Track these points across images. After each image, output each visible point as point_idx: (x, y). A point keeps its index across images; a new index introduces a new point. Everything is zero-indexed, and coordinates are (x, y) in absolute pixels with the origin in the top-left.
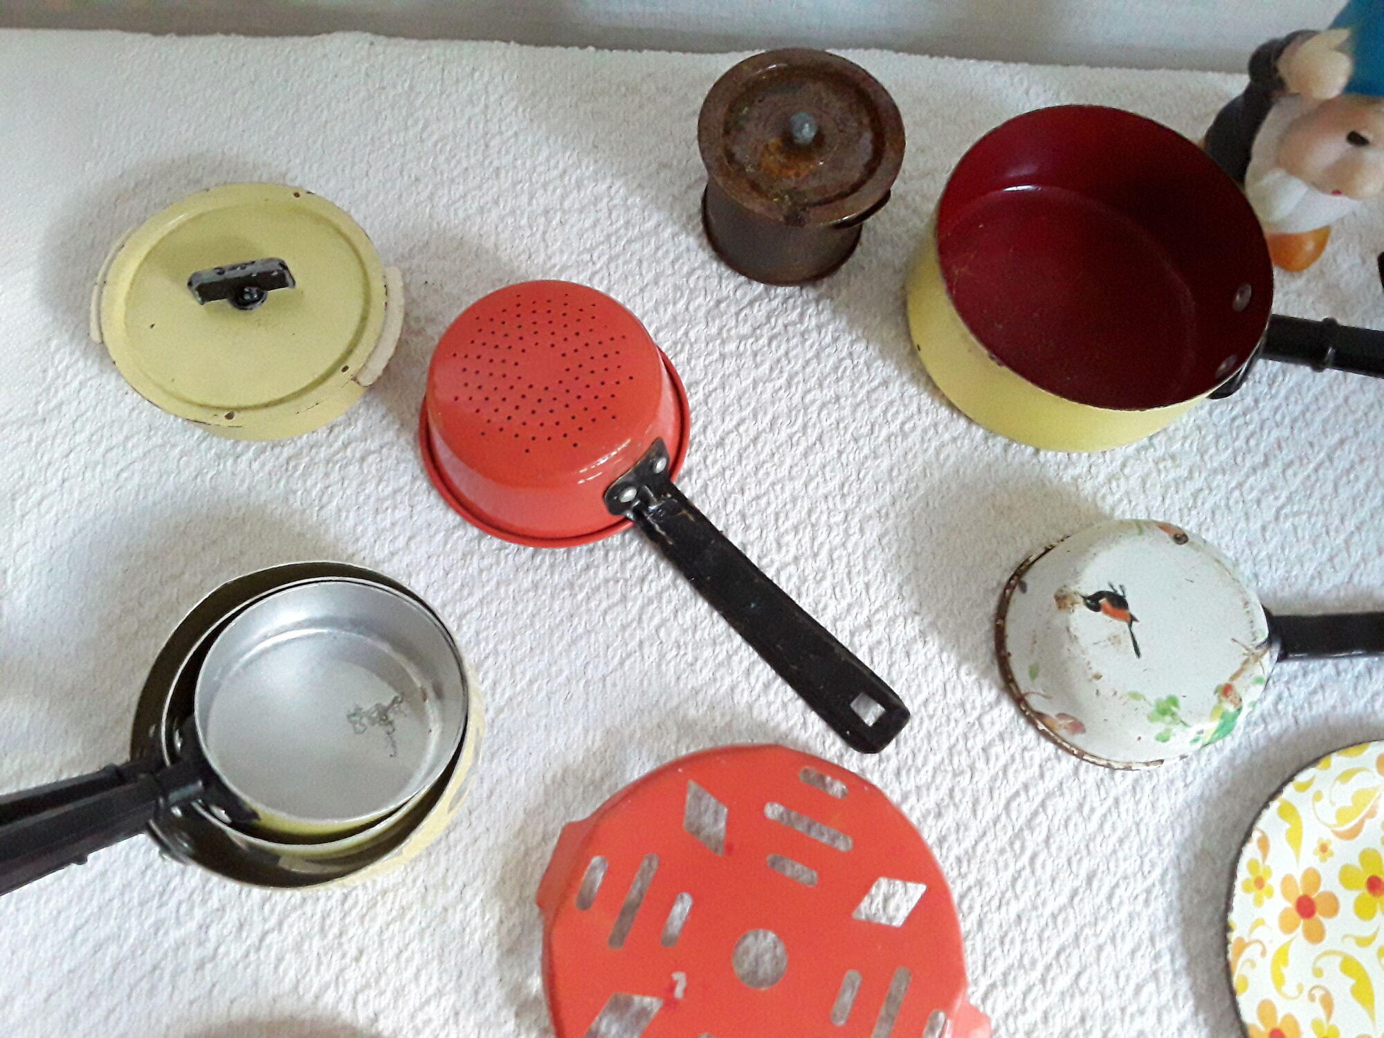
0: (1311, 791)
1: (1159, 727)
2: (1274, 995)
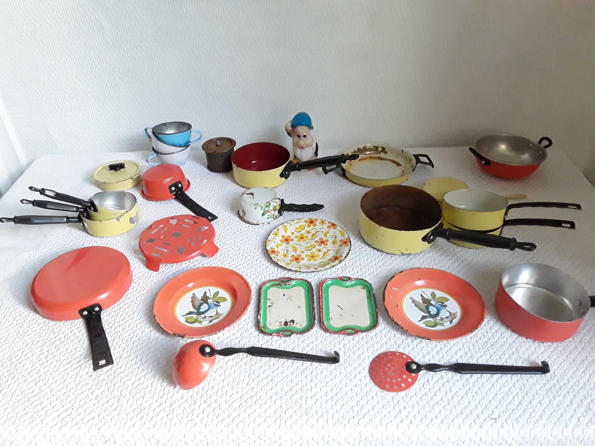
0: (290, 224)
1: (254, 206)
2: (275, 248)
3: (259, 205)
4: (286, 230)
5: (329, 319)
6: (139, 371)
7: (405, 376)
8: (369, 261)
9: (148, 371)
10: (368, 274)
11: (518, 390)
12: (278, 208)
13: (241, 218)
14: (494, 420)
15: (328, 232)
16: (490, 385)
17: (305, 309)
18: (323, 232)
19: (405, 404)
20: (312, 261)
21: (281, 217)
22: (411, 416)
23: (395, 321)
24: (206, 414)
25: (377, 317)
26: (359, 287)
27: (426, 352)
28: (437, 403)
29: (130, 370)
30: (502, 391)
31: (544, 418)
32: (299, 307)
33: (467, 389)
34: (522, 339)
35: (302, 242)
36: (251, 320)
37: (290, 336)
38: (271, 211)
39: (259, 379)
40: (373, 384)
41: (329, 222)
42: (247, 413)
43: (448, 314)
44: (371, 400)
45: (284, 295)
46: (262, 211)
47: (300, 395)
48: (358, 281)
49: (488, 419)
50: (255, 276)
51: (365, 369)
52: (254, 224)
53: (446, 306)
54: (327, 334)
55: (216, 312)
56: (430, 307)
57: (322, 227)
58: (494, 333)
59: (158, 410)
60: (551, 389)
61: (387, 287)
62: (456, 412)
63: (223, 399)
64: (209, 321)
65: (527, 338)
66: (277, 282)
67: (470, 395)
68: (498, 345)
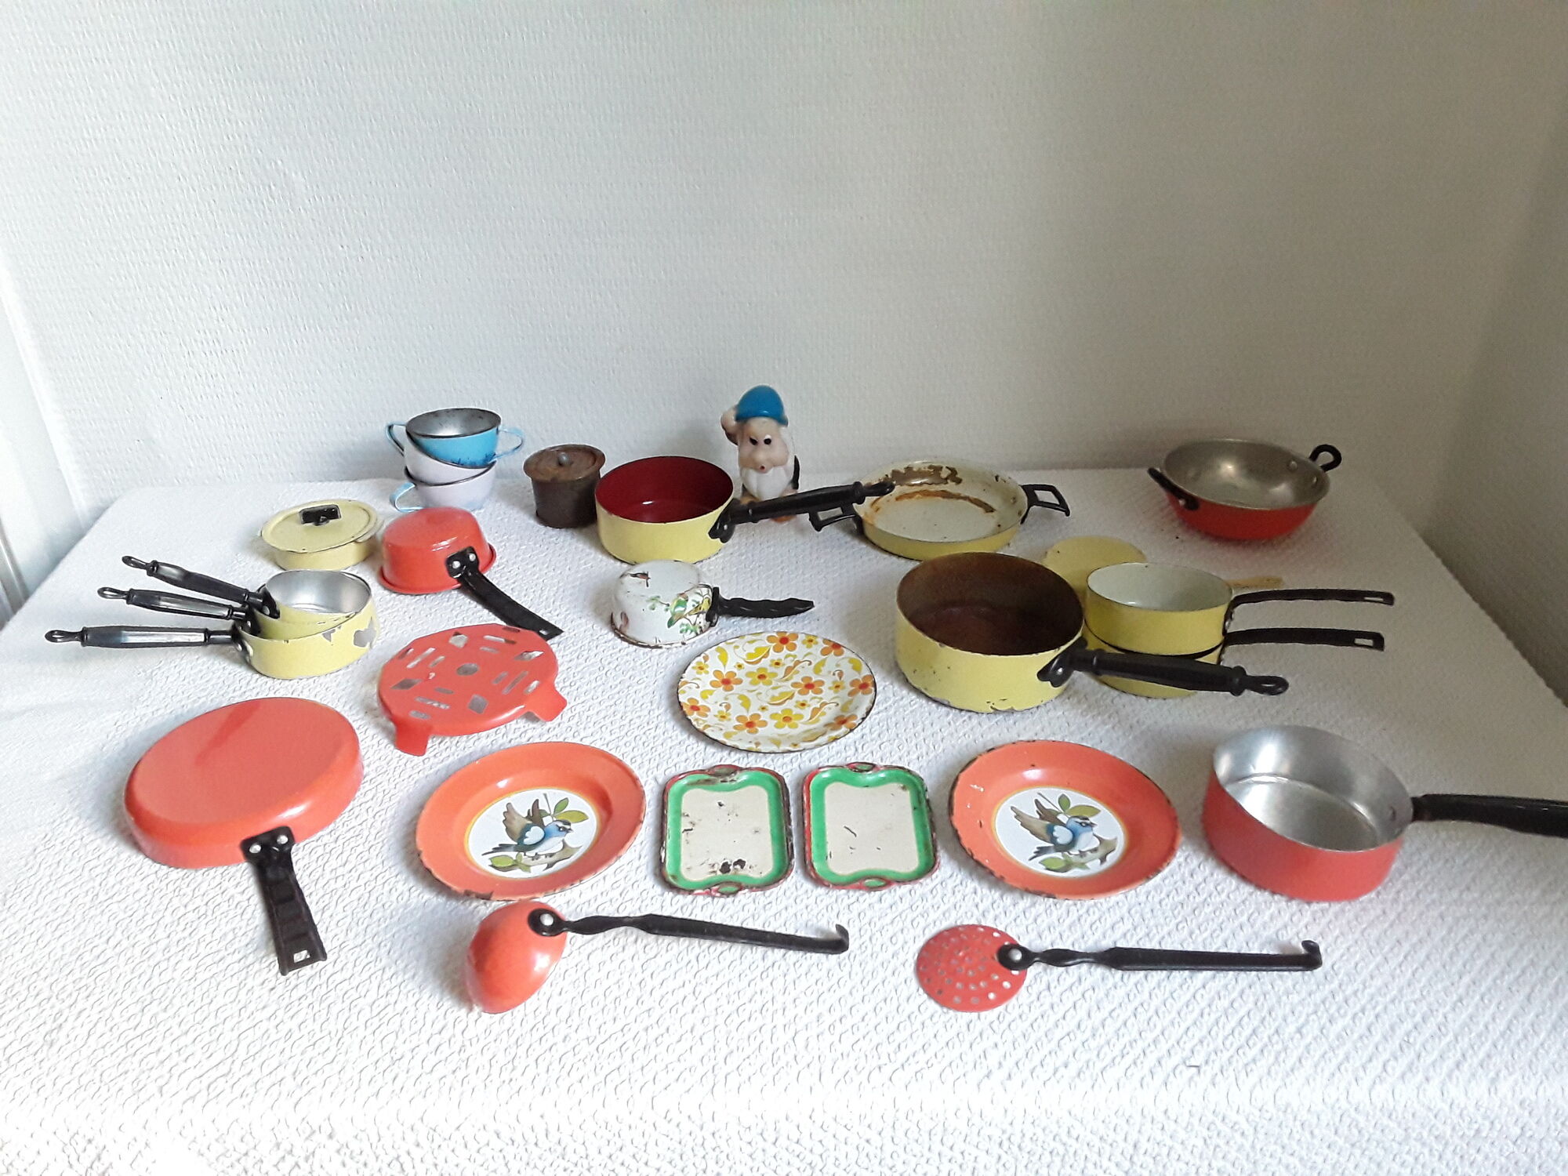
0: (733, 646)
1: (650, 604)
2: (699, 699)
3: (661, 600)
4: (724, 659)
5: (825, 857)
6: (386, 977)
7: (996, 977)
8: (919, 728)
9: (406, 977)
10: (915, 756)
11: (1251, 1005)
12: (706, 607)
13: (619, 633)
14: (1194, 1070)
15: (822, 663)
16: (1189, 996)
17: (769, 837)
18: (810, 663)
19: (996, 1038)
20: (786, 730)
21: (713, 631)
22: (1009, 1064)
23: (975, 857)
24: (543, 1066)
25: (935, 850)
26: (895, 787)
27: (1044, 925)
28: (1068, 1035)
29: (365, 975)
30: (1214, 1008)
31: (1308, 1064)
32: (756, 832)
33: (1136, 1003)
34: (1263, 896)
35: (762, 687)
36: (644, 860)
37: (735, 893)
38: (689, 613)
39: (664, 989)
40: (926, 996)
41: (826, 641)
42: (638, 1064)
43: (1096, 843)
44: (920, 1030)
45: (720, 805)
46: (669, 615)
47: (760, 1022)
48: (893, 772)
49: (1182, 1067)
50: (654, 764)
51: (907, 965)
52: (648, 646)
53: (1091, 825)
54: (821, 890)
55: (561, 846)
56: (1057, 828)
57: (809, 651)
58: (1200, 884)
59: (432, 1060)
60: (1323, 1002)
61: (959, 783)
62: (1108, 1054)
63: (583, 1032)
64: (546, 865)
65: (1274, 893)
66: (707, 777)
67: (1143, 1016)
68: (1208, 910)
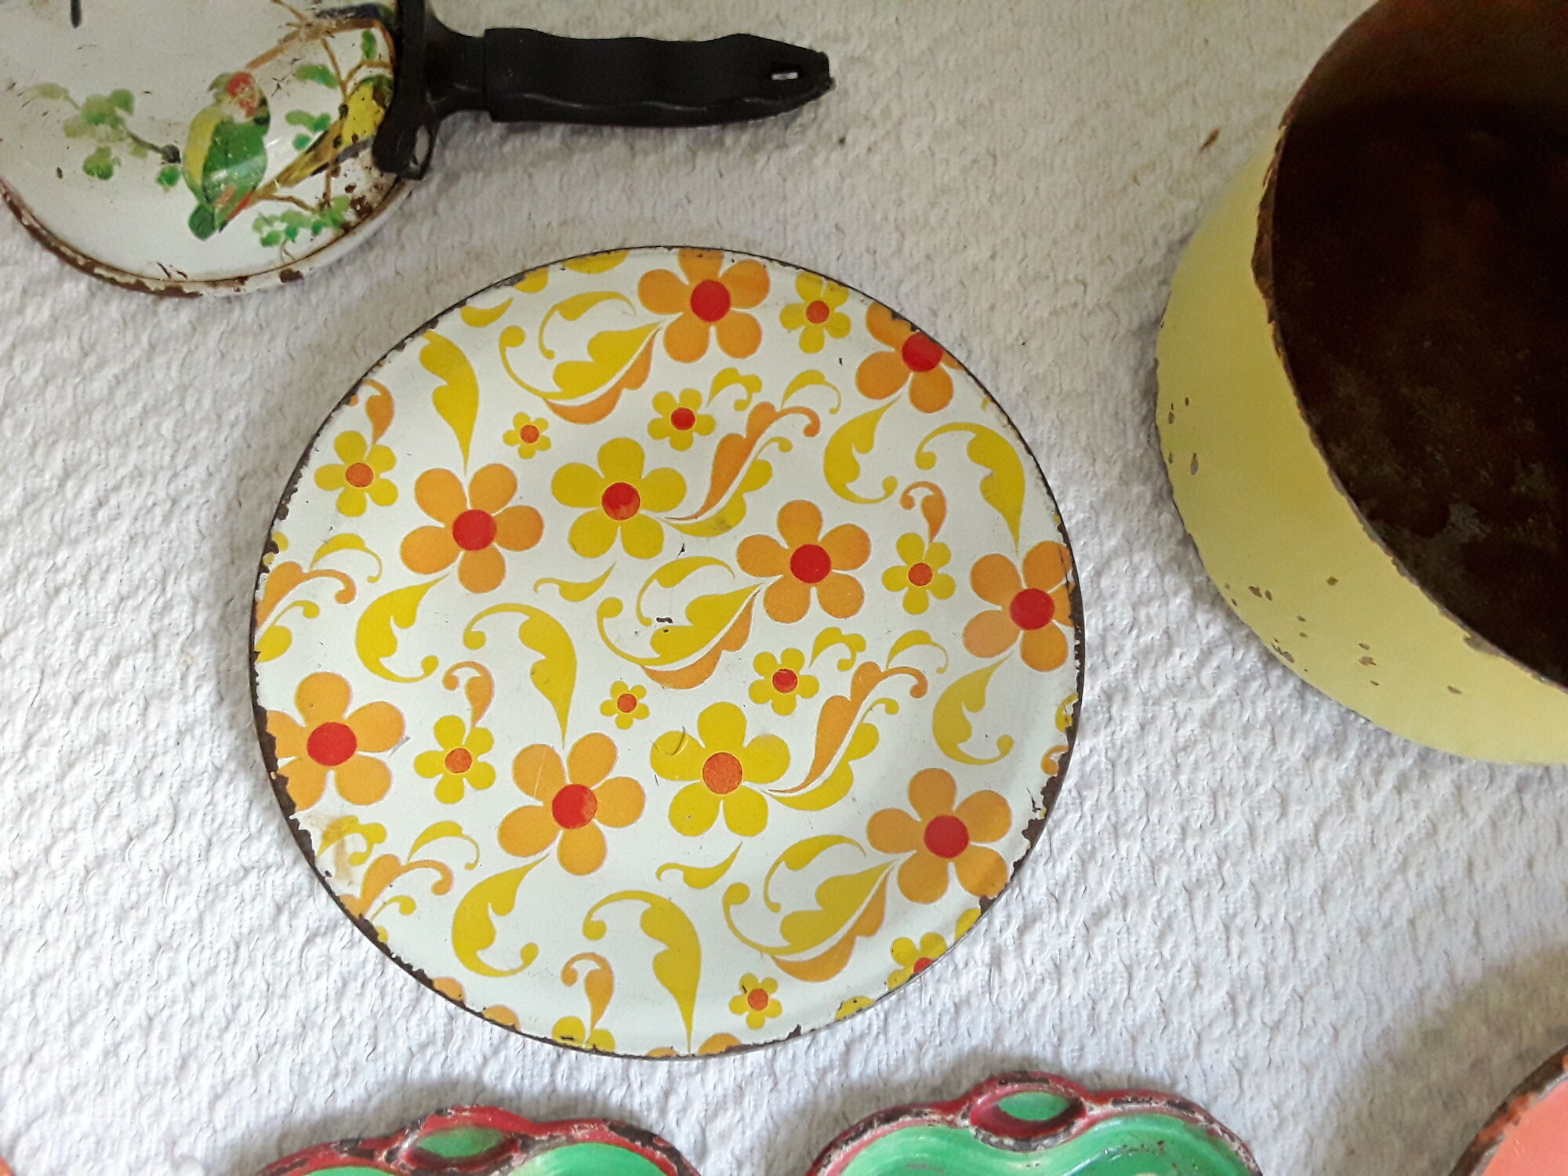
0: (496, 328)
1: (84, 149)
2: (349, 676)
3: (135, 123)
4: (458, 402)
12: (365, 119)
18: (814, 431)
21: (421, 196)
35: (618, 564)
38: (286, 177)
41: (880, 317)
46: (187, 202)
52: (139, 286)
57: (810, 362)
